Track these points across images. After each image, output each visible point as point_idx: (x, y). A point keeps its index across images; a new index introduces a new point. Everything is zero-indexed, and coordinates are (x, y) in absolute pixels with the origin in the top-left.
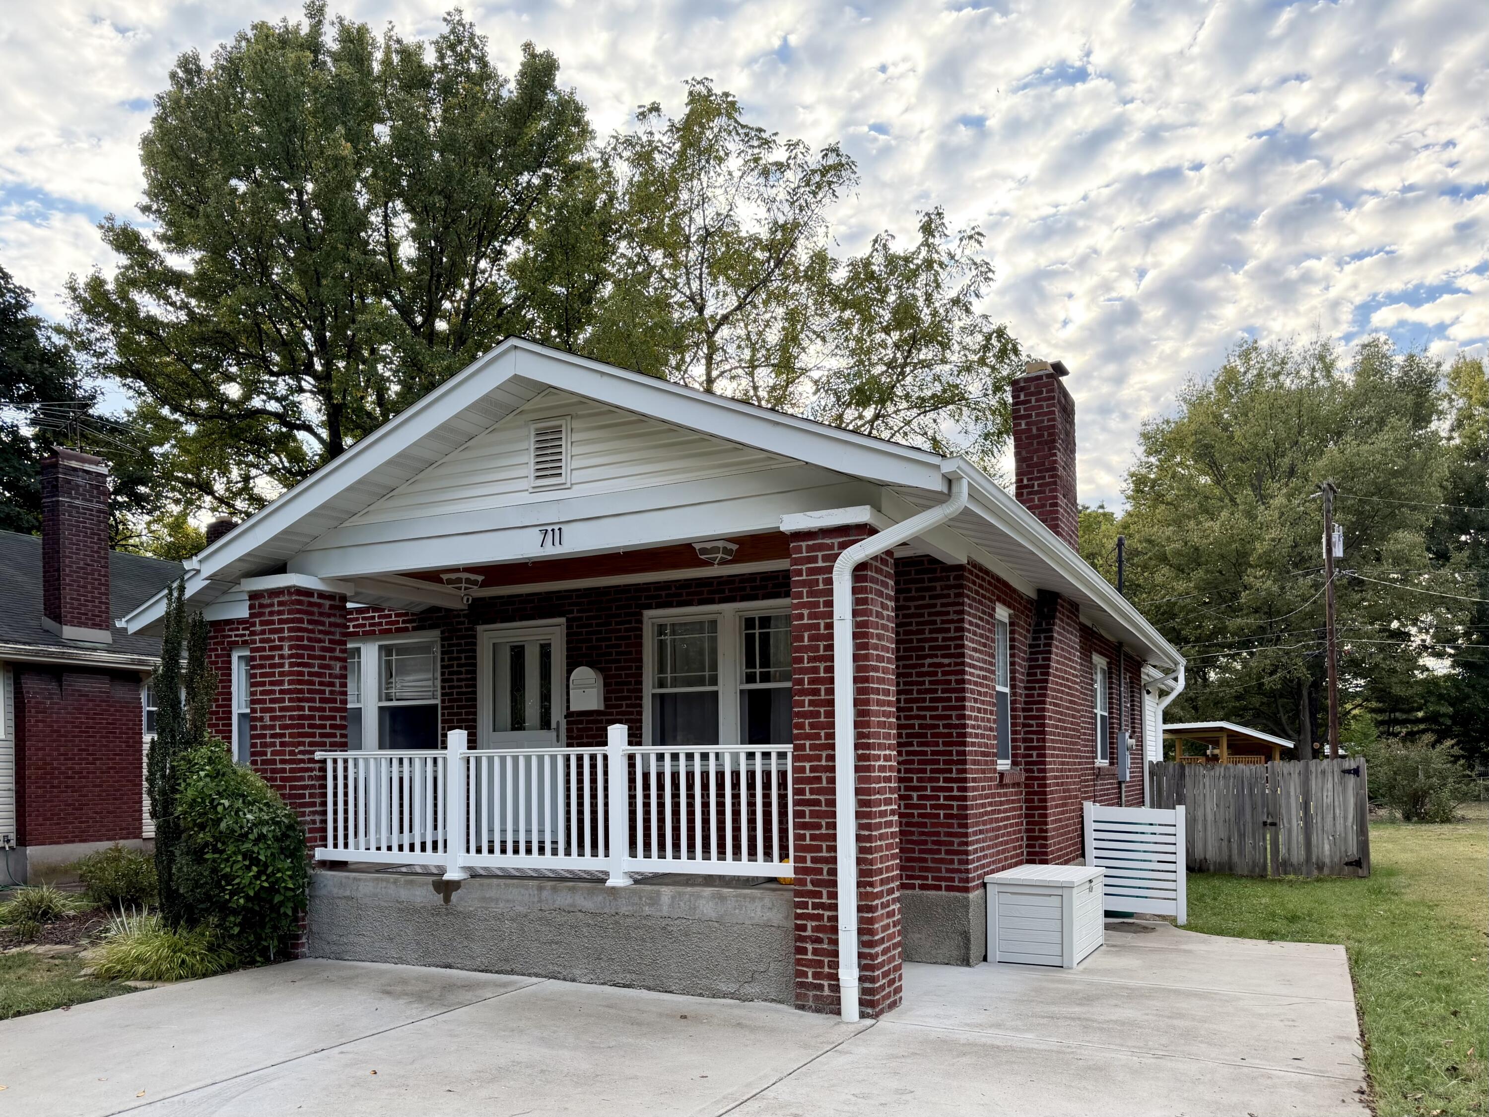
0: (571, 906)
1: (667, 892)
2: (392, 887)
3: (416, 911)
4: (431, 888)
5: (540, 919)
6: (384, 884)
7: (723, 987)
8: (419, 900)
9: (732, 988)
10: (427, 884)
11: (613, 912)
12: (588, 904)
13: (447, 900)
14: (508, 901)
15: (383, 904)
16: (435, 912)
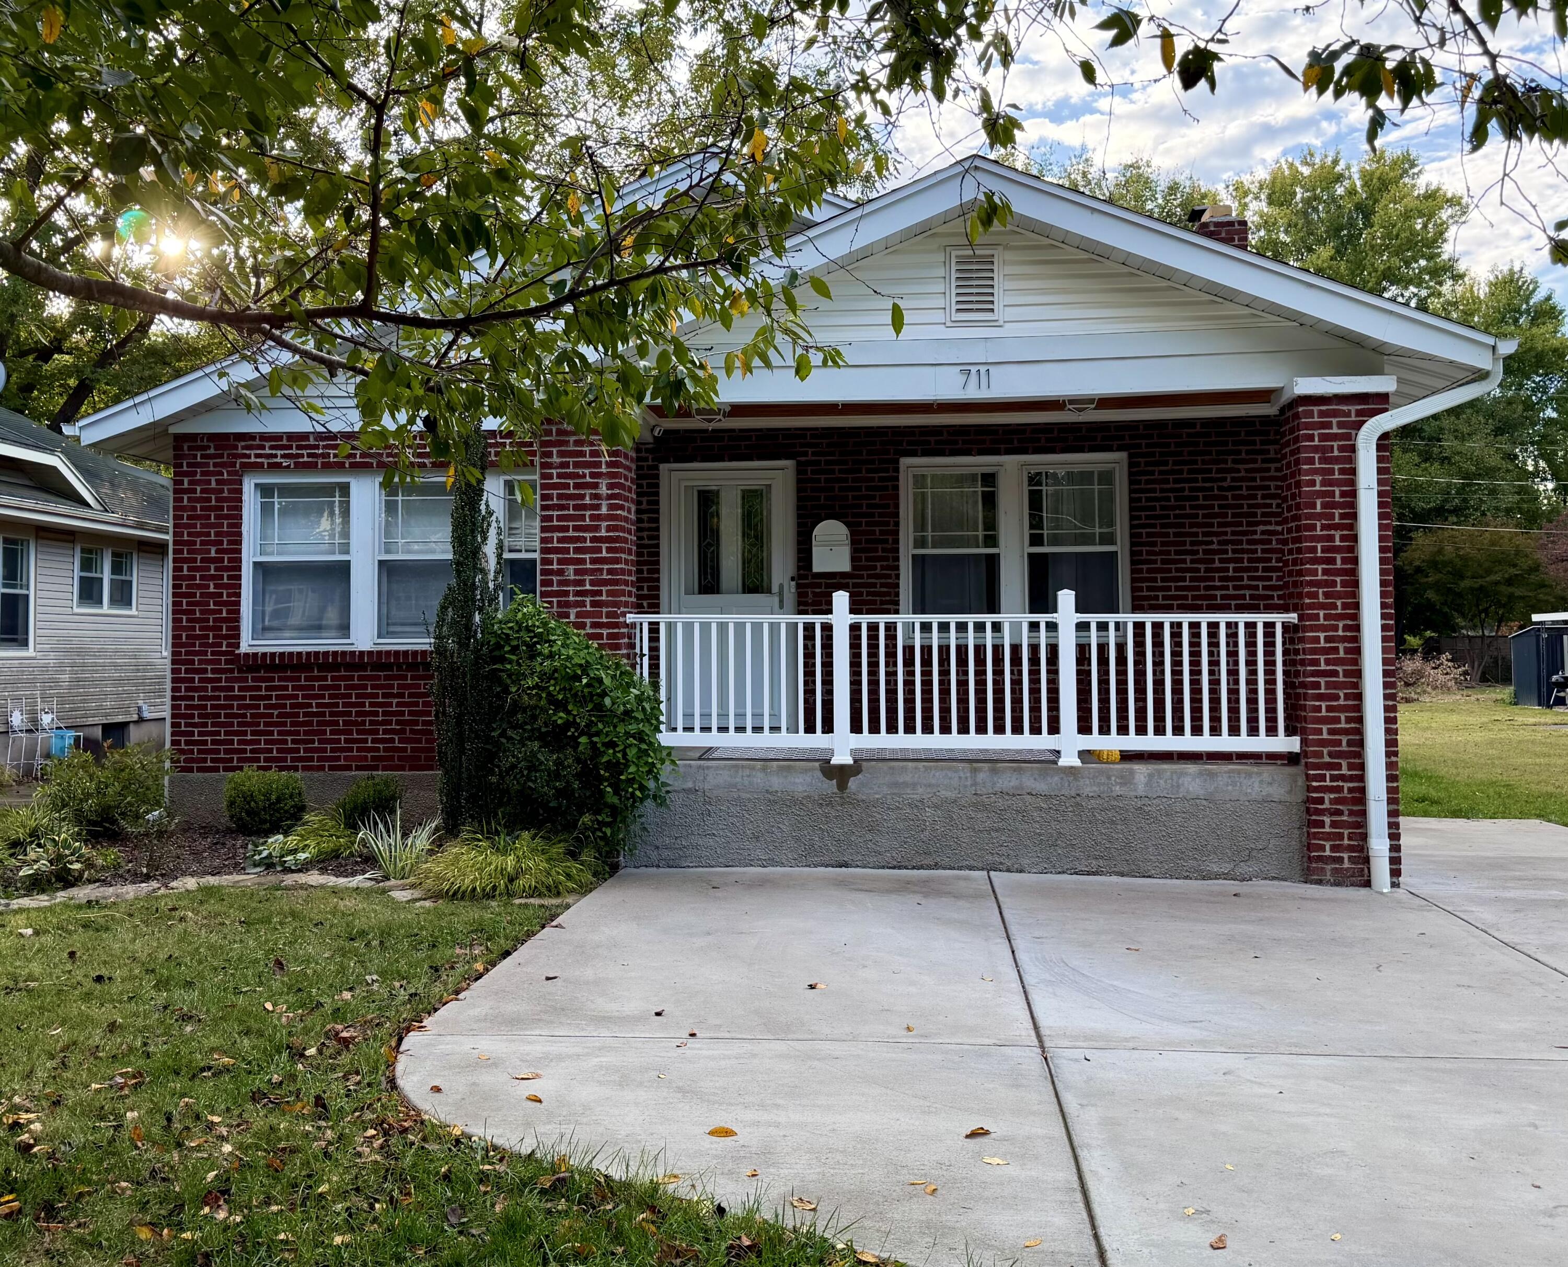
0: (1017, 788)
1: (1141, 770)
2: (760, 775)
3: (795, 802)
4: (819, 774)
5: (975, 805)
6: (747, 772)
7: (1215, 868)
8: (801, 789)
9: (1226, 868)
10: (812, 769)
11: (1073, 793)
12: (1041, 786)
13: (842, 786)
14: (930, 785)
15: (744, 795)
16: (826, 801)
